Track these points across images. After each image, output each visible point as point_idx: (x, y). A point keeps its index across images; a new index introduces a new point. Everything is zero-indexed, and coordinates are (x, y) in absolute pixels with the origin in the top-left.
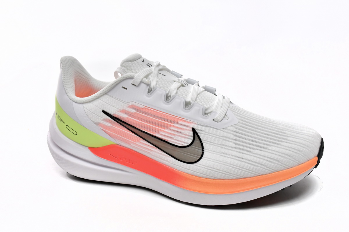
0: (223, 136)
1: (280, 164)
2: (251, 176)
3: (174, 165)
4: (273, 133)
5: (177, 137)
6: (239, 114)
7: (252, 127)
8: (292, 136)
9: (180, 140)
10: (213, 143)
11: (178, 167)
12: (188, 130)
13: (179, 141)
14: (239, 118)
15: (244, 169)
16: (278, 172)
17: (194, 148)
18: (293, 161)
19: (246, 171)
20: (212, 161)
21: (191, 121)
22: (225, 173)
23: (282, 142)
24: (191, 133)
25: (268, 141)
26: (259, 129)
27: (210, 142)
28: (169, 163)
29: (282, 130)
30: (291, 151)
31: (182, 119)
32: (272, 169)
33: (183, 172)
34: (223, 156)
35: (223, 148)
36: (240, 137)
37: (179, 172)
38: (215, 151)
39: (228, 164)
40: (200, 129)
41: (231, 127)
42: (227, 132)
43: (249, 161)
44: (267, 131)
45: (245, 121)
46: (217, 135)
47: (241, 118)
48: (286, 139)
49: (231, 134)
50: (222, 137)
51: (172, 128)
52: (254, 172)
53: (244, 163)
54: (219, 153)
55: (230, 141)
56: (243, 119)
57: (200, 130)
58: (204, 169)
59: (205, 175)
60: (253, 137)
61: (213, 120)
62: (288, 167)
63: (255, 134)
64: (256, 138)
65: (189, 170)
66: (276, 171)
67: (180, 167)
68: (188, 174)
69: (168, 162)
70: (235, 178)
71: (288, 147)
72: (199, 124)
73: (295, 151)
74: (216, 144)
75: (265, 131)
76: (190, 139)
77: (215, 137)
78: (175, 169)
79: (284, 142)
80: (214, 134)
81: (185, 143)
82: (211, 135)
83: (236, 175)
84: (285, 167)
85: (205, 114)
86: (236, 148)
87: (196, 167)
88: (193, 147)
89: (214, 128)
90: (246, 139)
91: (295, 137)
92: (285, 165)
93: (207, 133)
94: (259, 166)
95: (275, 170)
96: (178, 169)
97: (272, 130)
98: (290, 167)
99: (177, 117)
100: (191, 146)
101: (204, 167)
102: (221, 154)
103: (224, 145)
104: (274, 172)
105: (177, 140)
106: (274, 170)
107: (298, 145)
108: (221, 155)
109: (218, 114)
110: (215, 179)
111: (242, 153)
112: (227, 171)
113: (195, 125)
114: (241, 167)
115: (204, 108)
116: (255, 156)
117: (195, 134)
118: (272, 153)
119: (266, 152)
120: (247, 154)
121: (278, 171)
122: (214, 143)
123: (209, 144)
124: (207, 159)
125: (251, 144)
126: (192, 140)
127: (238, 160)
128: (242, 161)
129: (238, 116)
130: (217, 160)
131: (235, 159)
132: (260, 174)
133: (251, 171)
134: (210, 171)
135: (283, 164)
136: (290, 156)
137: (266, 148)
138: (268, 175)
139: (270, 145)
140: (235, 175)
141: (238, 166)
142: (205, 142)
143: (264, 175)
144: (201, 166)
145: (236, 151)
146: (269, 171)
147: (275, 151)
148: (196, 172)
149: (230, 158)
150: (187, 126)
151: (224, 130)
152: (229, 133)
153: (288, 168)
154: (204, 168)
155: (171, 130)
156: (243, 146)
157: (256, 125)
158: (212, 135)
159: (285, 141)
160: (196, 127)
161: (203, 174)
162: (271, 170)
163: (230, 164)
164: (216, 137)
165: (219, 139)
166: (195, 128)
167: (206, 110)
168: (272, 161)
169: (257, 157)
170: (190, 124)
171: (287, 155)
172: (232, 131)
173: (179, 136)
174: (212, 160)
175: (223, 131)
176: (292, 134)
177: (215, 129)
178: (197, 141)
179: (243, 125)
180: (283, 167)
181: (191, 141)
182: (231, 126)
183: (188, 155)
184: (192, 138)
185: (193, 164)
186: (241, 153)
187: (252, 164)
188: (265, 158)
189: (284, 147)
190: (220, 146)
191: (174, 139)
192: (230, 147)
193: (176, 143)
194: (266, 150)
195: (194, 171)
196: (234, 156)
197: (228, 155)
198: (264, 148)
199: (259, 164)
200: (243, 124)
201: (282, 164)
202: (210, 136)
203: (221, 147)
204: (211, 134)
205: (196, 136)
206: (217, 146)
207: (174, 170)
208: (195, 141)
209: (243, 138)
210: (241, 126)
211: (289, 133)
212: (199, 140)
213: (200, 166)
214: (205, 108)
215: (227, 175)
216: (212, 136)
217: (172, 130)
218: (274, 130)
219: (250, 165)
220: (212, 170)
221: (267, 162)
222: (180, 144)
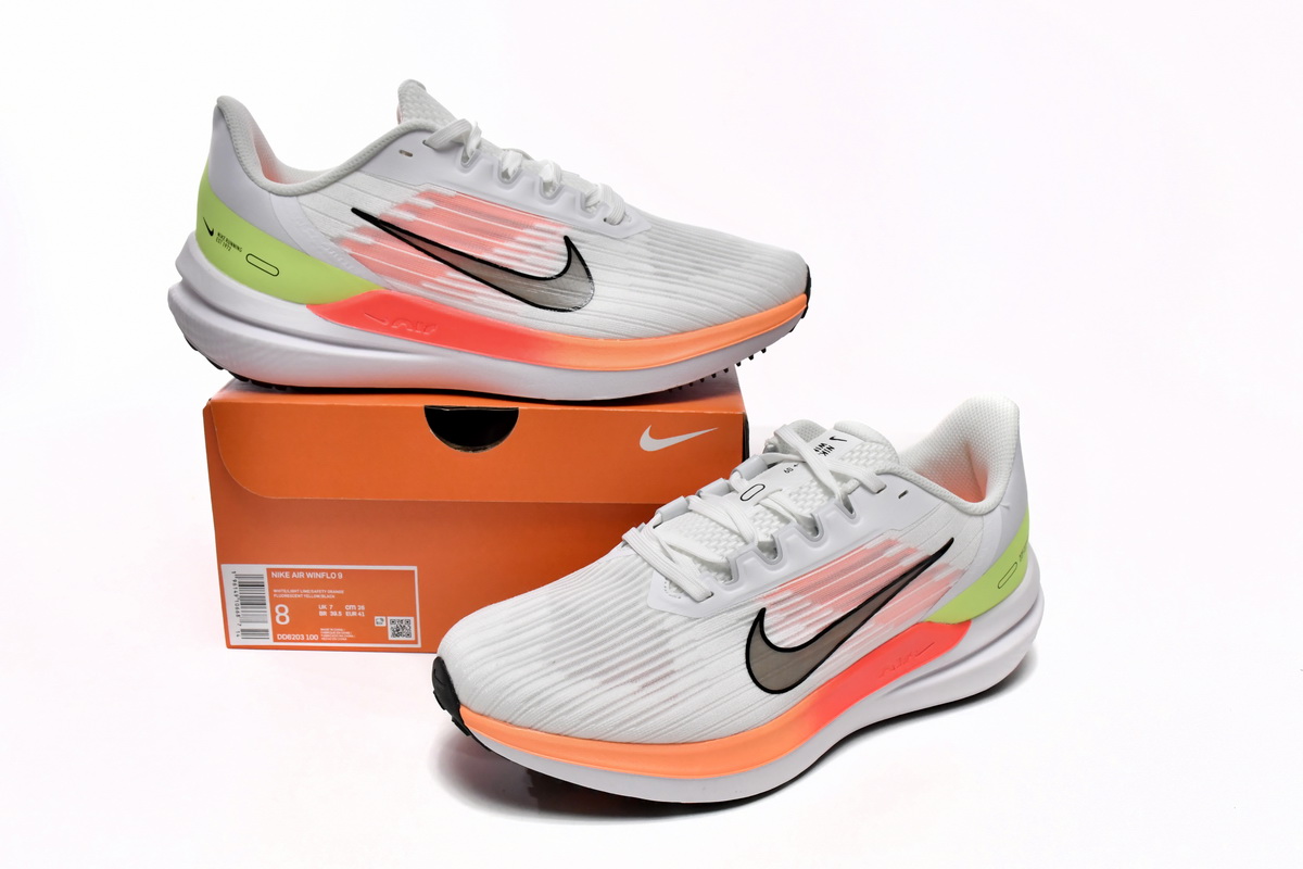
5: (533, 257)
9: (541, 264)
12: (555, 241)
17: (571, 279)
24: (563, 248)
31: (541, 218)
37: (542, 333)
40: (579, 238)
41: (639, 235)
42: (634, 245)
46: (615, 251)
49: (643, 247)
51: (519, 239)
57: (580, 241)
61: (605, 220)
72: (577, 229)
76: (561, 260)
78: (531, 330)
81: (551, 269)
82: (602, 250)
85: (587, 207)
88: (568, 279)
89: (609, 237)
93: (595, 246)
100: (565, 275)
102: (629, 288)
109: (612, 208)
113: (570, 230)
115: (582, 195)
117: (572, 249)
121: (717, 325)
150: (553, 233)
151: (628, 241)
152: (638, 246)
155: (519, 242)
160: (572, 234)
164: (615, 255)
166: (570, 236)
167: (586, 198)
170: (558, 227)
172: (644, 242)
175: (625, 242)
178: (576, 264)
181: (564, 264)
183: (560, 293)
184: (566, 258)
190: (625, 271)
205: (573, 253)
208: (572, 264)
212: (579, 262)
214: (585, 195)
217: (522, 243)
222: (539, 272)
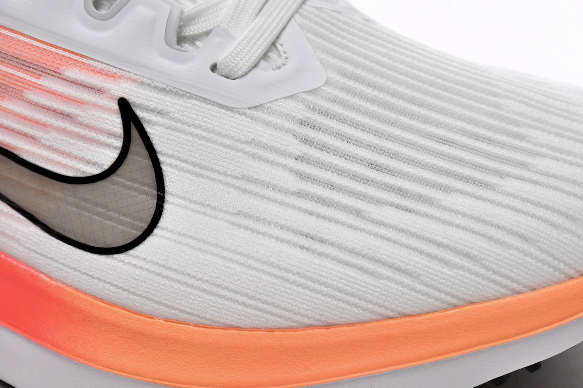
0: (251, 142)
1: (483, 271)
2: (354, 320)
3: (42, 255)
4: (472, 135)
5: (54, 134)
6: (338, 44)
7: (385, 105)
8: (550, 152)
9: (68, 150)
10: (205, 168)
11: (54, 264)
12: (101, 108)
13: (63, 153)
14: (334, 61)
15: (323, 288)
16: (470, 307)
17: (123, 186)
18: (543, 261)
19: (332, 297)
20: (193, 247)
21: (114, 70)
22: (243, 299)
23: (502, 175)
24: (116, 124)
25: (441, 171)
26: (412, 115)
27: (194, 164)
28: (21, 249)
29: (515, 123)
30: (533, 216)
31: (79, 59)
32: (447, 294)
33: (76, 289)
34: (240, 226)
35: (244, 191)
36: (324, 148)
37: (58, 287)
38: (209, 206)
39: (259, 260)
40: (152, 105)
41: (289, 101)
42: (268, 124)
43: (351, 251)
44: (446, 126)
45: (357, 79)
46: (226, 136)
47: (340, 64)
48: (523, 165)
49: (288, 131)
50: (246, 143)
51: (33, 96)
52: (367, 301)
53: (325, 262)
54: (226, 212)
55: (278, 165)
56: (351, 69)
57: (153, 111)
58: (157, 279)
59: (160, 303)
60: (382, 151)
61: (214, 68)
62: (520, 288)
63: (389, 137)
64: (394, 155)
65: (99, 279)
66: (462, 299)
67: (63, 264)
68: (95, 297)
69: (17, 241)
70: (285, 323)
71: (525, 200)
72: (149, 85)
73: (554, 217)
74: (218, 172)
75: (438, 124)
76: (109, 146)
77: (216, 142)
78: (43, 276)
79: (509, 175)
80: (213, 132)
81: (88, 162)
82: (199, 131)
83: (292, 311)
84: (506, 287)
85: (181, 40)
86: (300, 194)
87: (126, 268)
88: (117, 184)
89: (213, 103)
90: (347, 156)
91: (564, 156)
92: (506, 277)
93: (183, 123)
94: (388, 278)
95: (459, 299)
96: (56, 275)
97: (471, 121)
98: (524, 286)
99: (57, 47)
100: (114, 178)
101: (159, 270)
102: (233, 219)
103: (250, 180)
104: (455, 306)
105: (55, 150)
106: (453, 296)
107: (569, 193)
108: (233, 224)
109: (237, 42)
110: (205, 326)
111: (324, 218)
112: (251, 294)
113: (132, 88)
114: (310, 279)
115: (177, 13)
116: (376, 235)
117: (133, 126)
118: (450, 224)
119: (426, 215)
120: (344, 224)
121: (472, 303)
122: (211, 170)
123: (189, 172)
124: (175, 237)
125: (367, 181)
126: (119, 152)
127: (302, 247)
128: (320, 254)
129: (328, 52)
130: (216, 245)
131: (289, 242)
132: (393, 311)
133: (352, 295)
134: (182, 288)
135: (495, 272)
136: (526, 239)
137: (429, 201)
138: (429, 316)
139: (447, 190)
140: (285, 309)
141: (298, 274)
142: (170, 165)
143: (409, 316)
144: (147, 266)
145: (300, 209)
146: (430, 300)
147: (464, 215)
148: (124, 290)
149: (271, 236)
150: (100, 91)
151: (255, 113)
152: (276, 127)
153: (519, 293)
154: (160, 274)
155: (31, 103)
156: (332, 187)
157: (401, 97)
158: (205, 134)
159: (516, 171)
160: (136, 96)
161: (154, 301)
162: (443, 296)
163: (265, 262)
164: (222, 144)
165: (234, 152)
166: (131, 98)
167: (185, 21)
168: (449, 256)
169: (382, 237)
170: (110, 80)
171: (514, 233)
172: (293, 119)
173: (64, 131)
174: (193, 243)
175: (251, 117)
176: (556, 141)
177: (217, 109)
178: (138, 157)
179: (342, 95)
180: (497, 287)
181: (114, 155)
182: (291, 96)
183: (99, 214)
184: (119, 143)
185: (115, 256)
186: (318, 216)
187: (361, 269)
188: (417, 244)
189: (508, 201)
190: (234, 182)
191: (44, 146)
192: (275, 188)
193: (52, 161)
194: (426, 209)
195: (118, 287)
196: (288, 229)
197: (264, 221)
198: (420, 198)
199: (391, 266)
200: (343, 89)
201: (489, 274)
202: (197, 136)
203: (239, 188)
204: (200, 127)
205: (135, 133)
206: (220, 182)
207: (38, 278)
208: (131, 158)
209: (337, 153)
210: (336, 101)
211: (542, 137)
212: (145, 152)
213: (141, 268)
214: (182, 13)
215: (253, 312)
216: (203, 138)
217: (36, 105)
218: (477, 124)
219: (351, 272)
220: (191, 286)
221: (425, 262)
222: (65, 166)
